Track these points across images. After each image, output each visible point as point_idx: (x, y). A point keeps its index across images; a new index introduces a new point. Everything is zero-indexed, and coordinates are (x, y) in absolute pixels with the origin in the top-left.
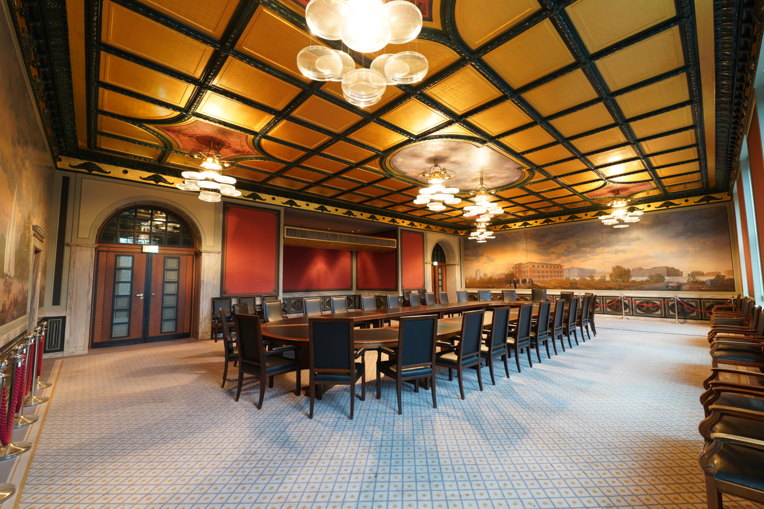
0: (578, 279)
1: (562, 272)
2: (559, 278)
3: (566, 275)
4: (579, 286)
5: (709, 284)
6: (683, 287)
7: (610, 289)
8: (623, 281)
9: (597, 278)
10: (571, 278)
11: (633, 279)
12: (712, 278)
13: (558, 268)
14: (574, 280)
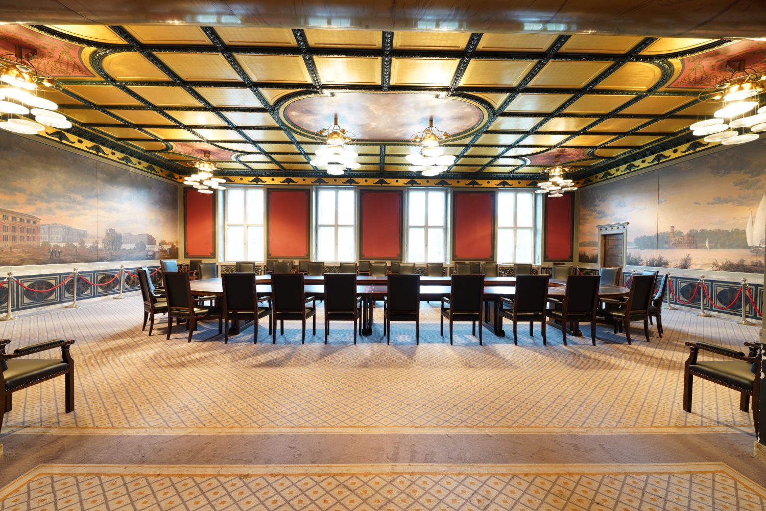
0: (62, 245)
1: (36, 230)
2: (31, 243)
3: (43, 237)
4: (63, 258)
5: (168, 252)
6: (157, 256)
7: (101, 260)
8: (115, 250)
9: (88, 245)
10: (52, 244)
11: (124, 246)
12: (170, 247)
13: (29, 221)
14: (57, 247)
